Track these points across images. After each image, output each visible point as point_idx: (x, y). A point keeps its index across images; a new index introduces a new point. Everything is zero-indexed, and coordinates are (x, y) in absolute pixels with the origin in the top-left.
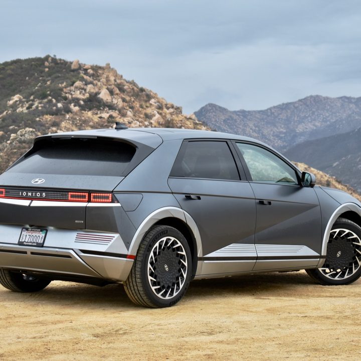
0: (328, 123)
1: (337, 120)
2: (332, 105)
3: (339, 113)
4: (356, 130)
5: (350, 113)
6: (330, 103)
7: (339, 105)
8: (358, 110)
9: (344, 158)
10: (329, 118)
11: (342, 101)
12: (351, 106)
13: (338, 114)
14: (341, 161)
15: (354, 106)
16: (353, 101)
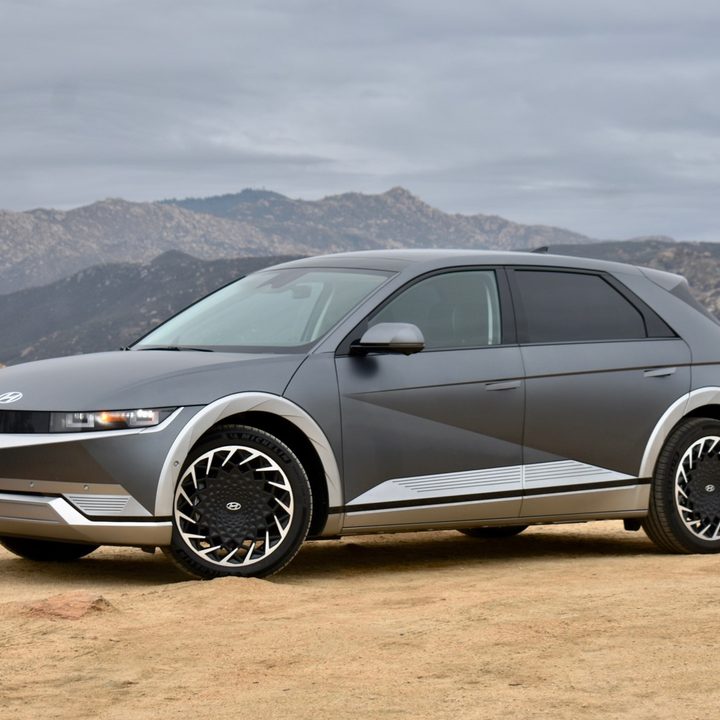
0: (8, 265)
1: (25, 260)
2: (15, 227)
3: (30, 243)
4: (69, 279)
5: (53, 243)
6: (10, 223)
7: (30, 227)
8: (69, 237)
9: (44, 339)
10: (9, 256)
11: (36, 218)
12: (55, 228)
13: (28, 246)
14: (38, 344)
15: (61, 229)
16: (59, 217)
